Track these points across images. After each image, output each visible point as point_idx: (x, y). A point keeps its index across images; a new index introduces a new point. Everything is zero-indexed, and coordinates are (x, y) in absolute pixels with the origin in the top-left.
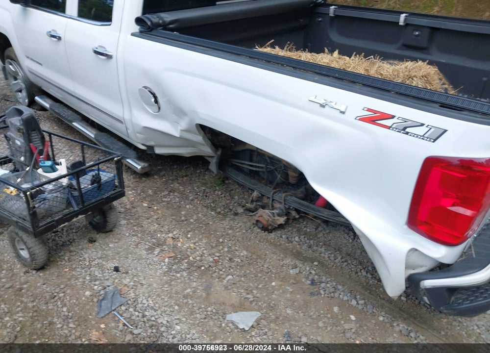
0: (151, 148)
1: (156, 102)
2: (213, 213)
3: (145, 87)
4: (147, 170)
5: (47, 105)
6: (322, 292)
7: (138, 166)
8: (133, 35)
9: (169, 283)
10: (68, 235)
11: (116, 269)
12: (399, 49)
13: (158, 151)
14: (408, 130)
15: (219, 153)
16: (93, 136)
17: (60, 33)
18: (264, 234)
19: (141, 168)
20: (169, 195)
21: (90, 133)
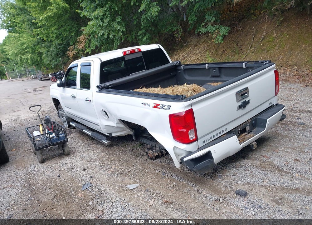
0: (110, 134)
1: (106, 114)
2: (133, 156)
3: (103, 110)
4: (110, 144)
5: (74, 125)
6: (166, 177)
7: (106, 142)
8: (96, 92)
9: (109, 180)
10: (76, 169)
11: (91, 177)
12: (211, 78)
13: (113, 135)
14: (163, 108)
15: (134, 131)
16: (90, 134)
17: (75, 95)
18: (151, 161)
19: (108, 143)
20: (118, 152)
21: (89, 133)
